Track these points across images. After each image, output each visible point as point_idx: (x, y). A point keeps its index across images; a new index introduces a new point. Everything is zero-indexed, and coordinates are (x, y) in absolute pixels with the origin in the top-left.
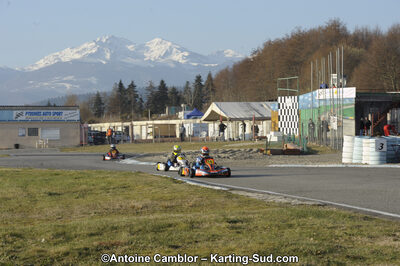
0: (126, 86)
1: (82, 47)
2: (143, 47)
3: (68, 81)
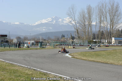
3: (44, 28)
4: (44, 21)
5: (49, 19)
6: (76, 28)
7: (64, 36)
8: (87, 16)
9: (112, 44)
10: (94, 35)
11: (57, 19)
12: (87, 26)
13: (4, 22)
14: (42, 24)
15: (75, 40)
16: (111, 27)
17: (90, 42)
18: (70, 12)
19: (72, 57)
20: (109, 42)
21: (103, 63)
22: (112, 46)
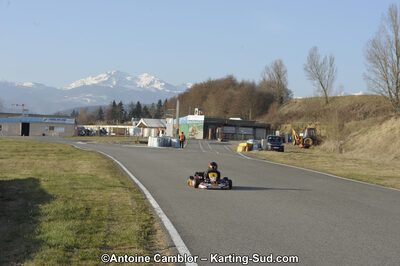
0: (117, 103)
2: (136, 78)
3: (89, 97)
4: (91, 81)
5: (101, 76)
11: (120, 76)
14: (85, 86)
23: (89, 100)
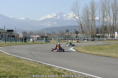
1: (52, 14)
2: (68, 15)
4: (49, 16)
5: (53, 14)
6: (80, 23)
7: (68, 31)
8: (90, 11)
9: (116, 38)
10: (97, 29)
11: (61, 14)
12: (91, 21)
13: (10, 17)
14: (47, 19)
15: (79, 35)
16: (114, 21)
17: (93, 37)
18: (74, 7)
19: (76, 51)
20: (112, 36)
21: (106, 56)
22: (116, 40)
23: (49, 24)
